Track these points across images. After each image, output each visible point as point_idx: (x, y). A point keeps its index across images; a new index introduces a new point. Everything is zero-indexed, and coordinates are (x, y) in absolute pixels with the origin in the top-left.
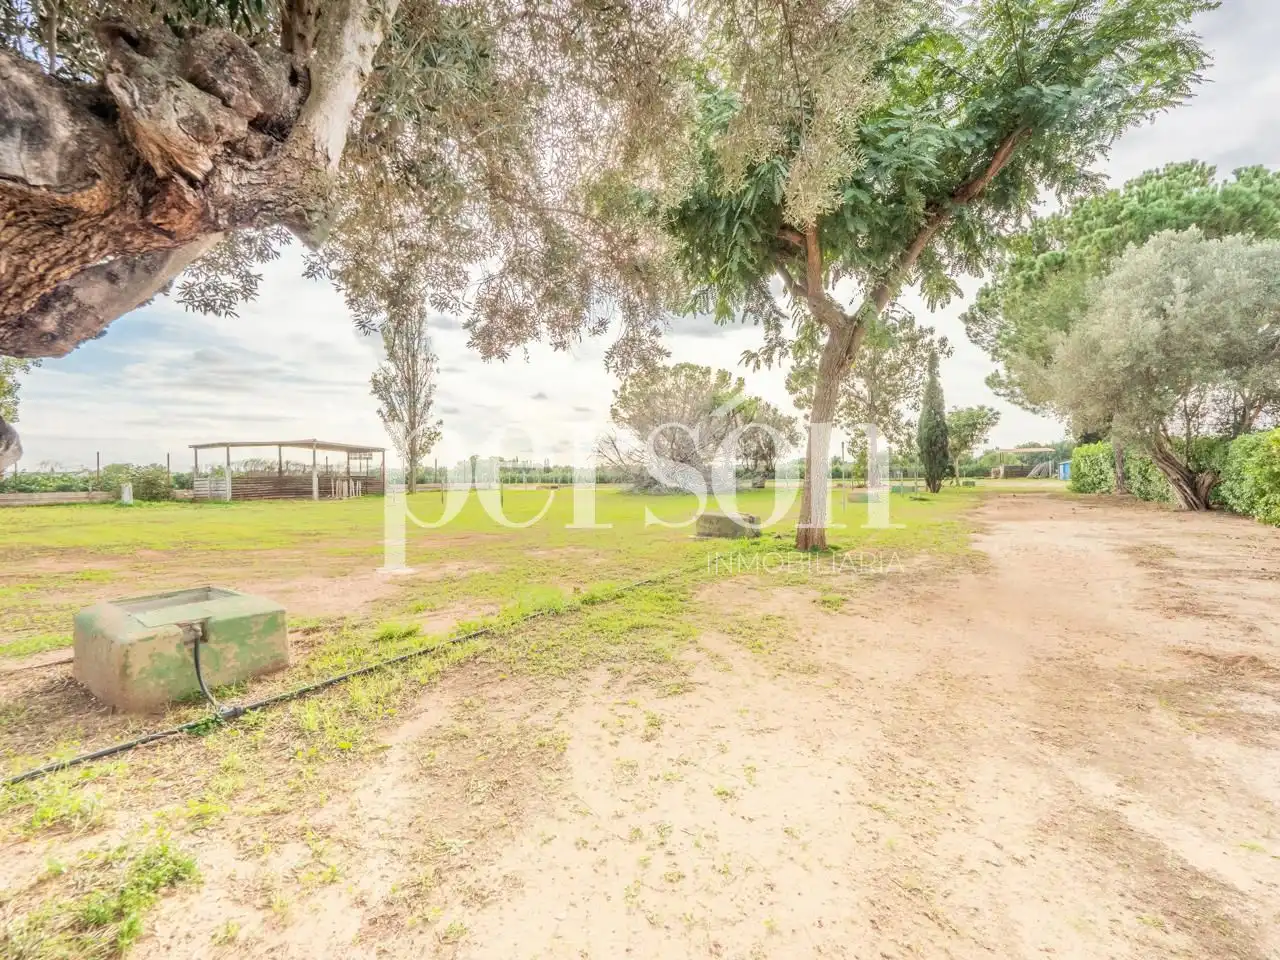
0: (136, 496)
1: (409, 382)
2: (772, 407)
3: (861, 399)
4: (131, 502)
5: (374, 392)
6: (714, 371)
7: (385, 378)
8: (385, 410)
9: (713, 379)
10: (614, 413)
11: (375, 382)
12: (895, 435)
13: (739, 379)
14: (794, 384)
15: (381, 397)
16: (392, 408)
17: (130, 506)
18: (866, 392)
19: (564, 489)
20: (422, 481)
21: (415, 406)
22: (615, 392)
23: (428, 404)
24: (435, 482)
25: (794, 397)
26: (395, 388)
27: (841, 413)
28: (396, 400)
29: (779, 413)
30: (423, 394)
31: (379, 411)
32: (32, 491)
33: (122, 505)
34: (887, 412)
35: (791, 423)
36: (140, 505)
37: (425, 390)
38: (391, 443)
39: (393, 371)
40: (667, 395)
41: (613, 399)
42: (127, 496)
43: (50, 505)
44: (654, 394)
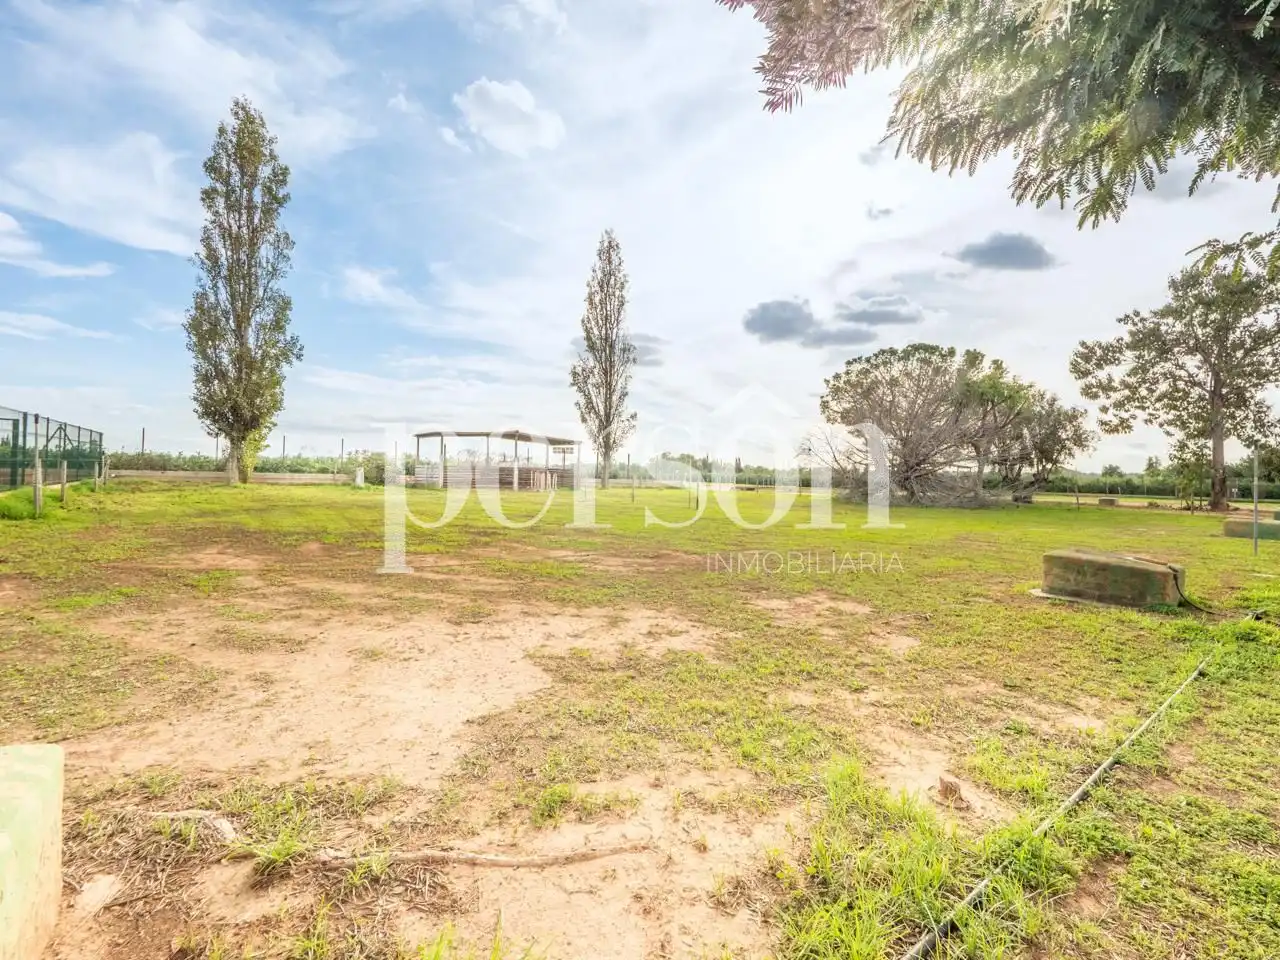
0: (366, 479)
1: (606, 373)
2: (1048, 396)
3: (1195, 384)
4: (362, 484)
5: (573, 385)
6: (960, 352)
7: (584, 370)
8: (582, 401)
9: (958, 361)
10: (825, 405)
11: (575, 374)
12: (1258, 436)
13: (995, 362)
14: (1083, 365)
15: (580, 390)
16: (589, 401)
17: (361, 488)
18: (1204, 376)
19: (763, 492)
20: (615, 477)
21: (611, 398)
22: (827, 382)
23: (624, 394)
24: (628, 478)
25: (1081, 383)
26: (592, 380)
27: (1158, 405)
28: (593, 392)
29: (1058, 404)
30: (619, 385)
31: (577, 404)
32: (303, 472)
33: (355, 488)
34: (1242, 402)
35: (1075, 417)
36: (368, 489)
37: (621, 381)
38: (587, 436)
39: (591, 363)
40: (893, 383)
41: (825, 390)
42: (360, 481)
43: (306, 485)
44: (876, 383)
